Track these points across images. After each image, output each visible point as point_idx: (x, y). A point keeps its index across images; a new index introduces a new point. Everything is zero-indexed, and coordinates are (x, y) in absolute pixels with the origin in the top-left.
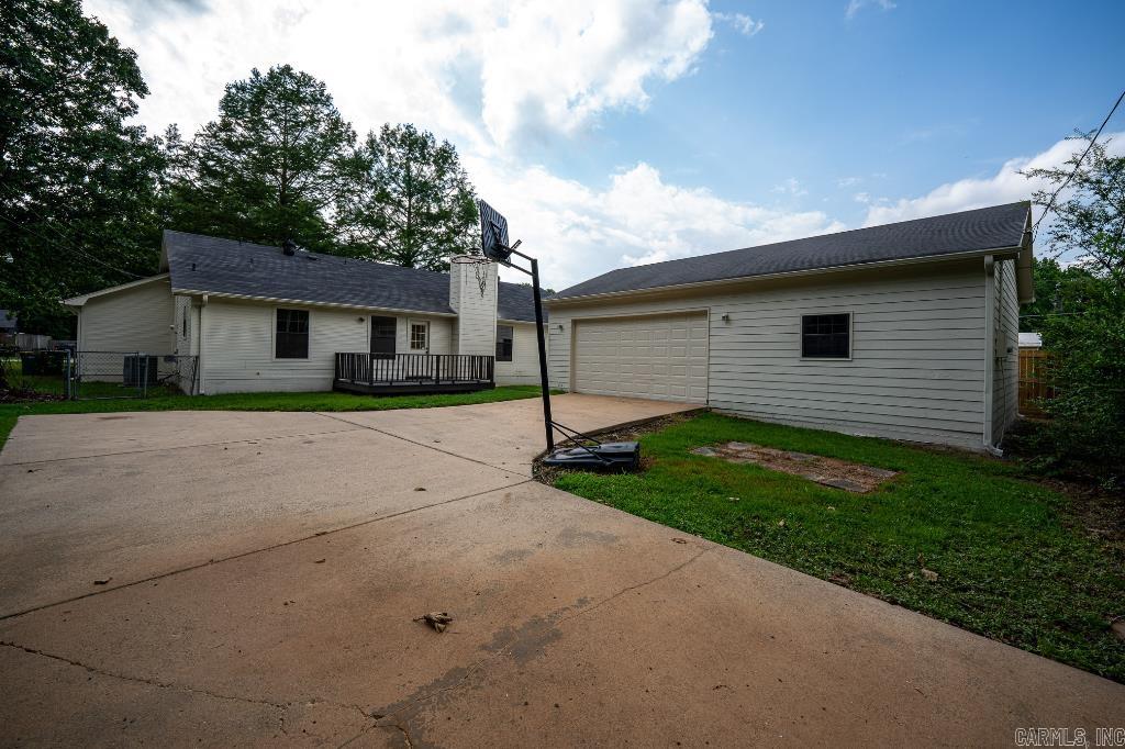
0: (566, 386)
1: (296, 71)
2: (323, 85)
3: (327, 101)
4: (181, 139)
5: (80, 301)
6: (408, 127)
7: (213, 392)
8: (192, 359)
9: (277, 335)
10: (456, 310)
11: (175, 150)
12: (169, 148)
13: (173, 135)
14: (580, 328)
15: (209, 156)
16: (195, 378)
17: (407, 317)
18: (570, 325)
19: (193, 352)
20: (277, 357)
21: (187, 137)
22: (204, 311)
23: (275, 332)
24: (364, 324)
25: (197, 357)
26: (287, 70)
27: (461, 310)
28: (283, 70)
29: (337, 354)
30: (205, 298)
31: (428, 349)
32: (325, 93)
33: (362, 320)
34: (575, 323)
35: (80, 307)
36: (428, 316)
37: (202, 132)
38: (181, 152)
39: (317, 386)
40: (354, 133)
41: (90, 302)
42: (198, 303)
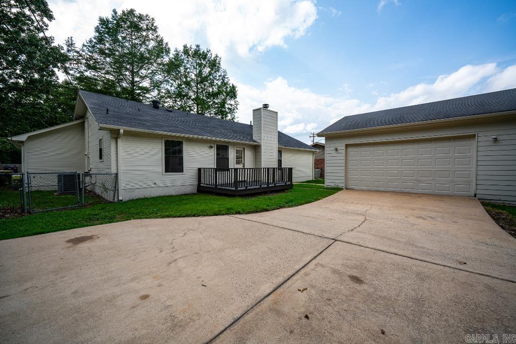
0: (342, 185)
1: (137, 13)
2: (153, 19)
3: (155, 30)
4: (75, 46)
5: (23, 137)
6: (198, 46)
7: (127, 199)
8: (114, 175)
9: (165, 157)
10: (258, 141)
11: (72, 53)
12: (68, 51)
13: (70, 44)
14: (350, 149)
15: (91, 58)
16: (116, 189)
17: (234, 144)
18: (344, 148)
19: (114, 171)
20: (166, 172)
21: (78, 46)
22: (119, 141)
23: (164, 155)
24: (213, 149)
25: (117, 174)
26: (131, 12)
27: (262, 141)
28: (130, 12)
29: (199, 170)
30: (122, 131)
31: (244, 164)
32: (154, 25)
33: (211, 147)
34: (347, 146)
35: (22, 142)
36: (243, 144)
37: (86, 44)
38: (75, 54)
39: (189, 190)
40: (169, 49)
41: (29, 138)
42: (115, 135)
